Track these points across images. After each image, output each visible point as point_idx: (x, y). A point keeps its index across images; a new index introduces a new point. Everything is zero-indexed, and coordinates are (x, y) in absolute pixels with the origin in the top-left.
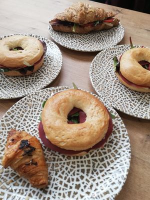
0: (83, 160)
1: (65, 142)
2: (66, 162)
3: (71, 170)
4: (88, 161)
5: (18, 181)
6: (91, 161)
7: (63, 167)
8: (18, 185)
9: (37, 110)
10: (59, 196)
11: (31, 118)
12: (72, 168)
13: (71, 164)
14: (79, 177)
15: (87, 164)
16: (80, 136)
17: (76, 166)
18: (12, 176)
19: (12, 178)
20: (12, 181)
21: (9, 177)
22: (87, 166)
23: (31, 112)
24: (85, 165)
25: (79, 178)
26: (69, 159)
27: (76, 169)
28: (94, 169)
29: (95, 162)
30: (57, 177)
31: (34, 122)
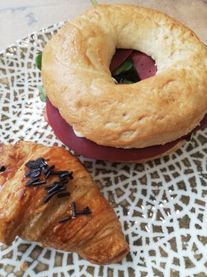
0: (172, 162)
1: (134, 130)
2: (136, 178)
3: (156, 193)
4: (183, 161)
5: (41, 258)
6: (191, 160)
7: (135, 190)
8: (47, 267)
9: (26, 88)
10: (153, 258)
11: (18, 110)
12: (156, 188)
13: (150, 181)
14: (177, 201)
15: (184, 168)
16: (167, 102)
17: (162, 179)
18: (24, 252)
19: (26, 257)
20: (29, 264)
21: (15, 257)
22: (186, 172)
23: (12, 97)
24: (181, 173)
25: (181, 204)
26: (141, 171)
27: (166, 186)
28: (202, 175)
29: (199, 159)
30: (129, 218)
31: (28, 117)
